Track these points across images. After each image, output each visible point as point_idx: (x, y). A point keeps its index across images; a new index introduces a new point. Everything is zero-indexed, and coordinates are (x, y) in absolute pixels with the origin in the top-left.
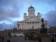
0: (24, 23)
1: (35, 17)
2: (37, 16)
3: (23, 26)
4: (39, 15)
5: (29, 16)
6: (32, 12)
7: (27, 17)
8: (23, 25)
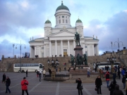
0: (45, 43)
1: (69, 30)
2: (76, 28)
3: (42, 50)
4: (79, 24)
5: (56, 28)
6: (63, 17)
7: (52, 29)
8: (43, 48)
